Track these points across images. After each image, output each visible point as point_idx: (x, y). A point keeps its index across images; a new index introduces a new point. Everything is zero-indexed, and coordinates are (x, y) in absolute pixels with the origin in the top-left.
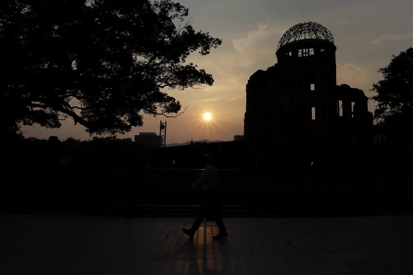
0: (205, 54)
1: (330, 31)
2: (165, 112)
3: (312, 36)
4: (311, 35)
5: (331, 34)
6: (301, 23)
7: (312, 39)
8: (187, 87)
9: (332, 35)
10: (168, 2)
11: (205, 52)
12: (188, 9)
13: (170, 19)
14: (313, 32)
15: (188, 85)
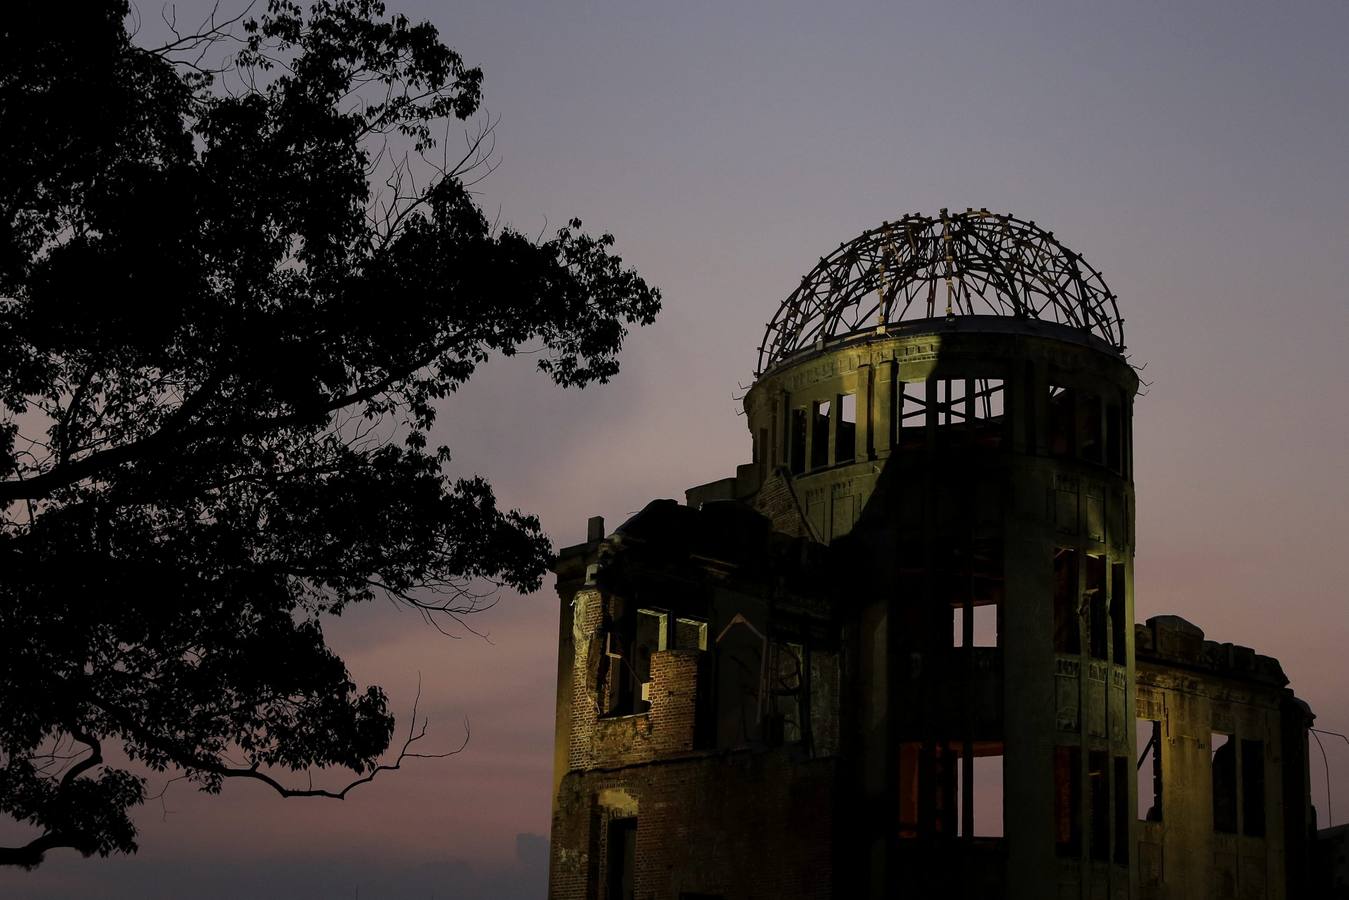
0: (581, 378)
1: (1099, 276)
2: (270, 762)
3: (974, 296)
4: (968, 296)
5: (1107, 295)
6: (917, 216)
7: (973, 318)
8: (369, 596)
9: (1113, 299)
10: (364, 11)
11: (583, 363)
12: (477, 74)
13: (349, 128)
14: (984, 275)
15: (375, 577)
